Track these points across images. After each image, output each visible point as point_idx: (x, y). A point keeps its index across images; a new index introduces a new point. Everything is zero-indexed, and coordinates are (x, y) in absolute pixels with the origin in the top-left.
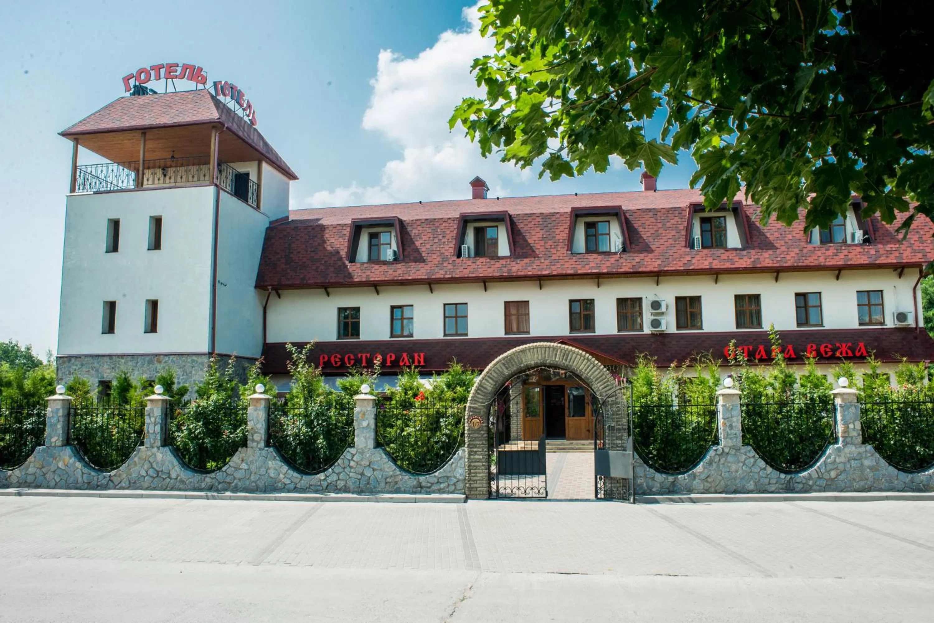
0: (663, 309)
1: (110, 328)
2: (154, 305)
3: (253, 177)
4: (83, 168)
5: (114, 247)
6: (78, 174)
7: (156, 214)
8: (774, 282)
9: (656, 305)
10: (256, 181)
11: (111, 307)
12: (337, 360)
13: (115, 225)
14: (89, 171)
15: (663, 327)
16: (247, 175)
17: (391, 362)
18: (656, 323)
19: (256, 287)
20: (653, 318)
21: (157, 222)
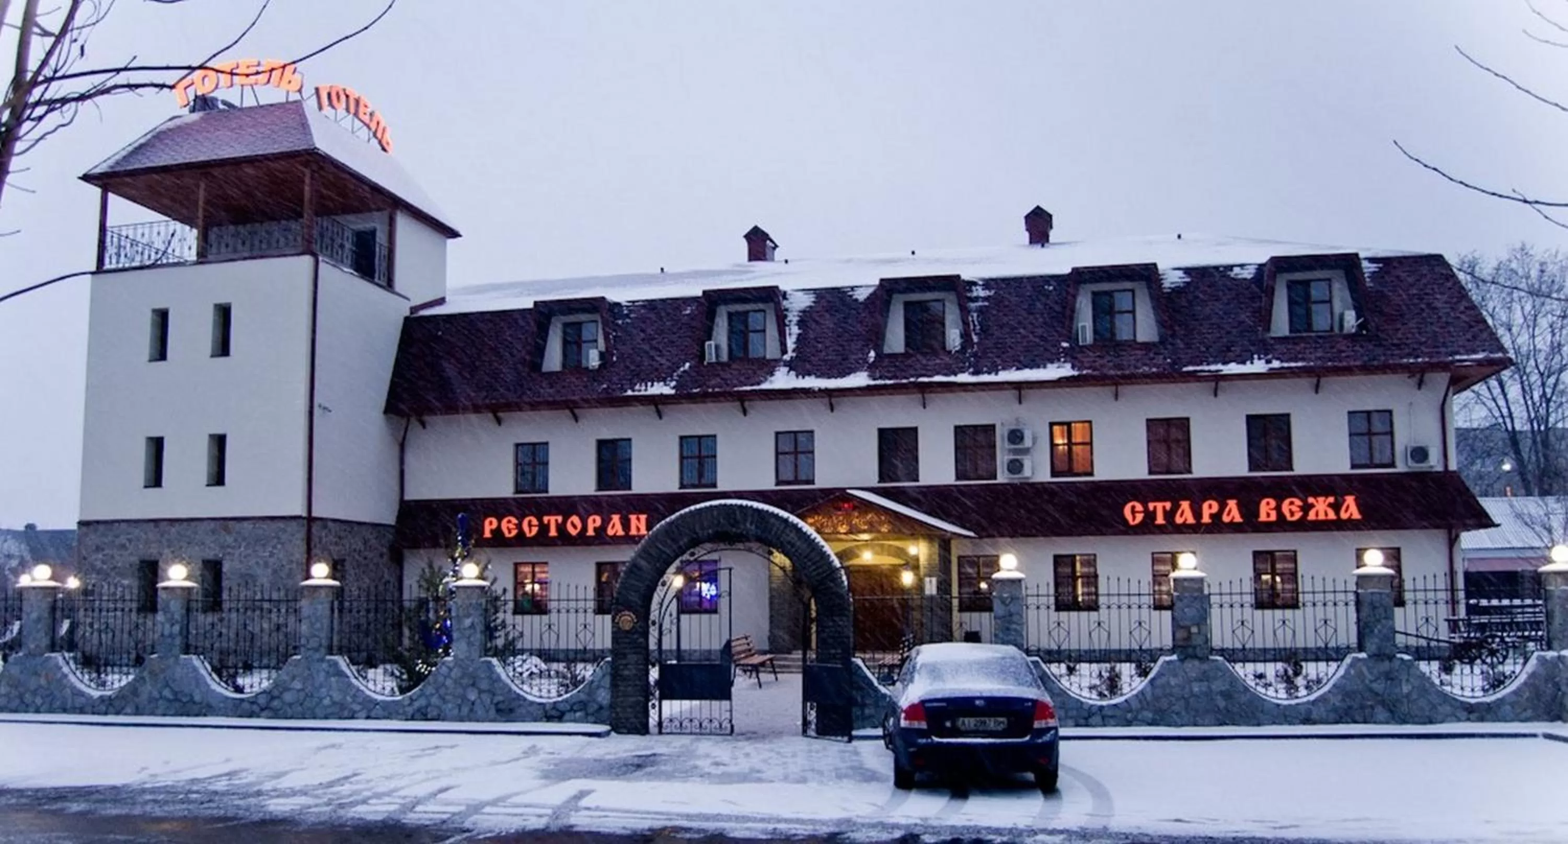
0: (1028, 442)
1: (155, 479)
2: (219, 442)
3: (381, 238)
4: (115, 230)
5: (160, 352)
6: (108, 239)
7: (222, 300)
8: (1212, 397)
9: (1016, 436)
10: (386, 244)
11: (157, 446)
12: (511, 526)
13: (162, 318)
14: (124, 233)
15: (1027, 472)
16: (373, 233)
17: (595, 529)
18: (1015, 467)
19: (386, 412)
20: (1012, 457)
21: (224, 313)
